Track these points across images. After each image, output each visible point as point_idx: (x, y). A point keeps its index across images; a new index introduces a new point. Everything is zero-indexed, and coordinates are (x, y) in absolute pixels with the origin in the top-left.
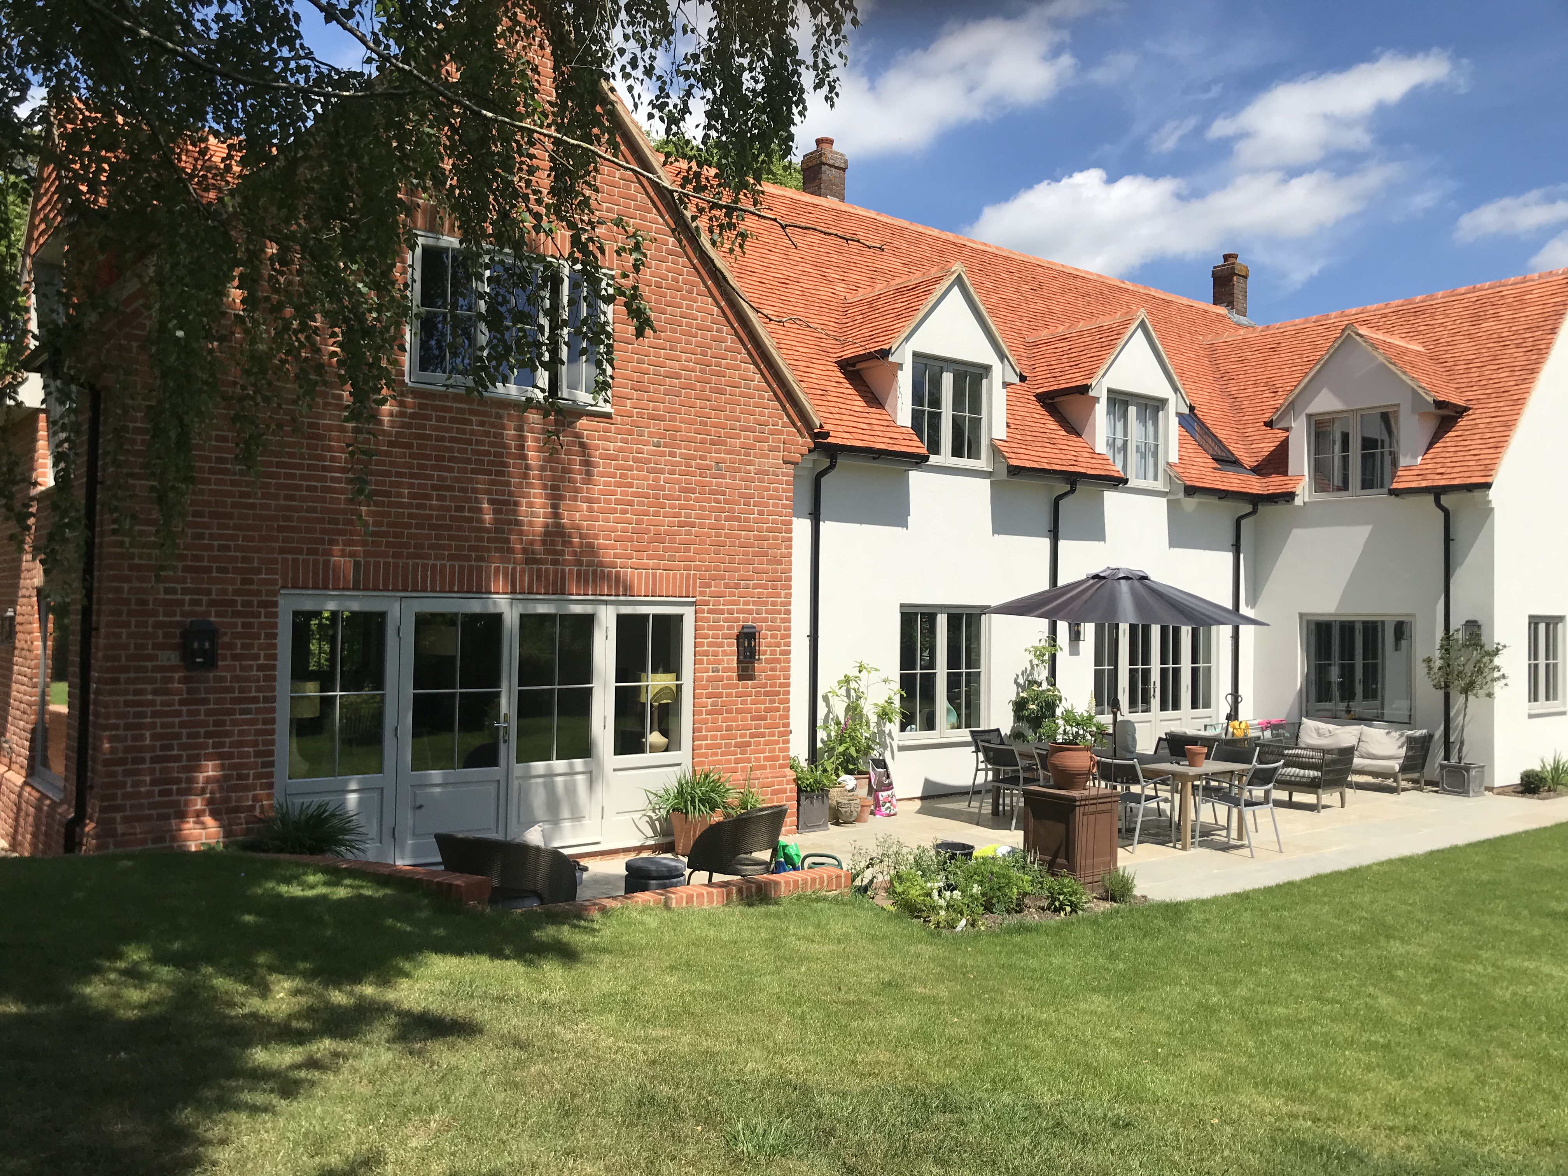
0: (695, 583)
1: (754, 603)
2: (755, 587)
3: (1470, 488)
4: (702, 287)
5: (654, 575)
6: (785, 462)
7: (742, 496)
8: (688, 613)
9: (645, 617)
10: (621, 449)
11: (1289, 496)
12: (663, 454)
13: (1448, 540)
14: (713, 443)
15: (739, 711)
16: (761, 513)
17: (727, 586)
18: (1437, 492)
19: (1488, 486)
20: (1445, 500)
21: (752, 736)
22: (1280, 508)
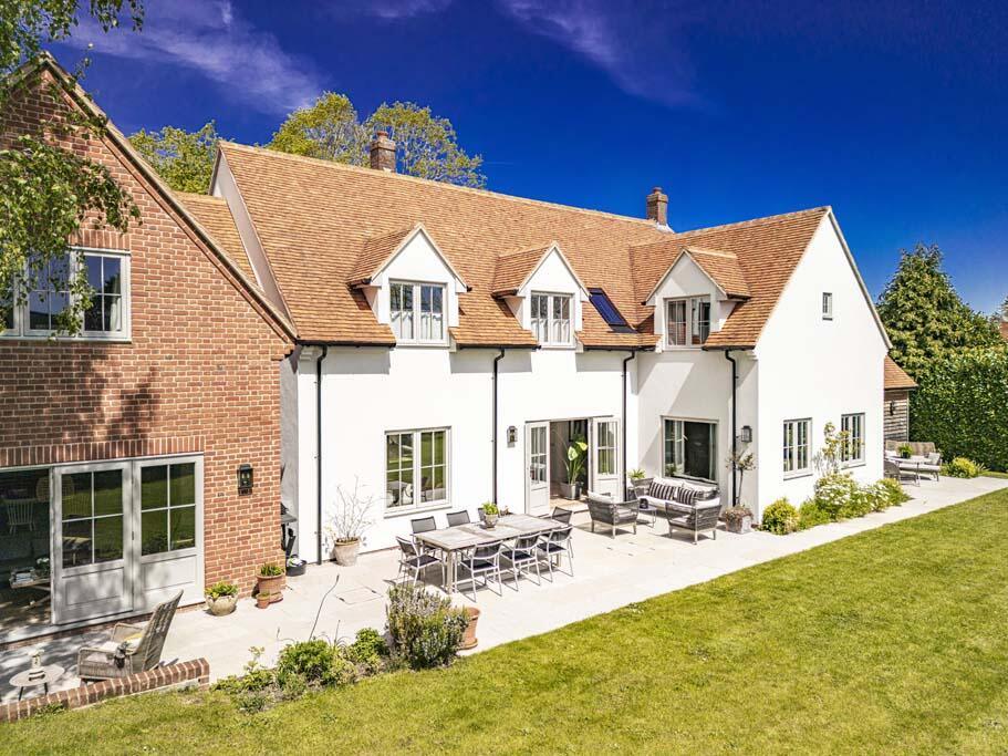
0: (202, 443)
1: (251, 450)
2: (251, 440)
3: (744, 348)
4: (203, 256)
5: (170, 441)
6: (273, 360)
7: (238, 384)
8: (199, 462)
9: (165, 467)
10: (139, 364)
11: (652, 348)
12: (174, 363)
13: (734, 377)
14: (214, 353)
15: (240, 518)
16: (254, 393)
17: (228, 441)
18: (728, 350)
19: (753, 347)
20: (731, 354)
21: (251, 532)
22: (648, 354)
